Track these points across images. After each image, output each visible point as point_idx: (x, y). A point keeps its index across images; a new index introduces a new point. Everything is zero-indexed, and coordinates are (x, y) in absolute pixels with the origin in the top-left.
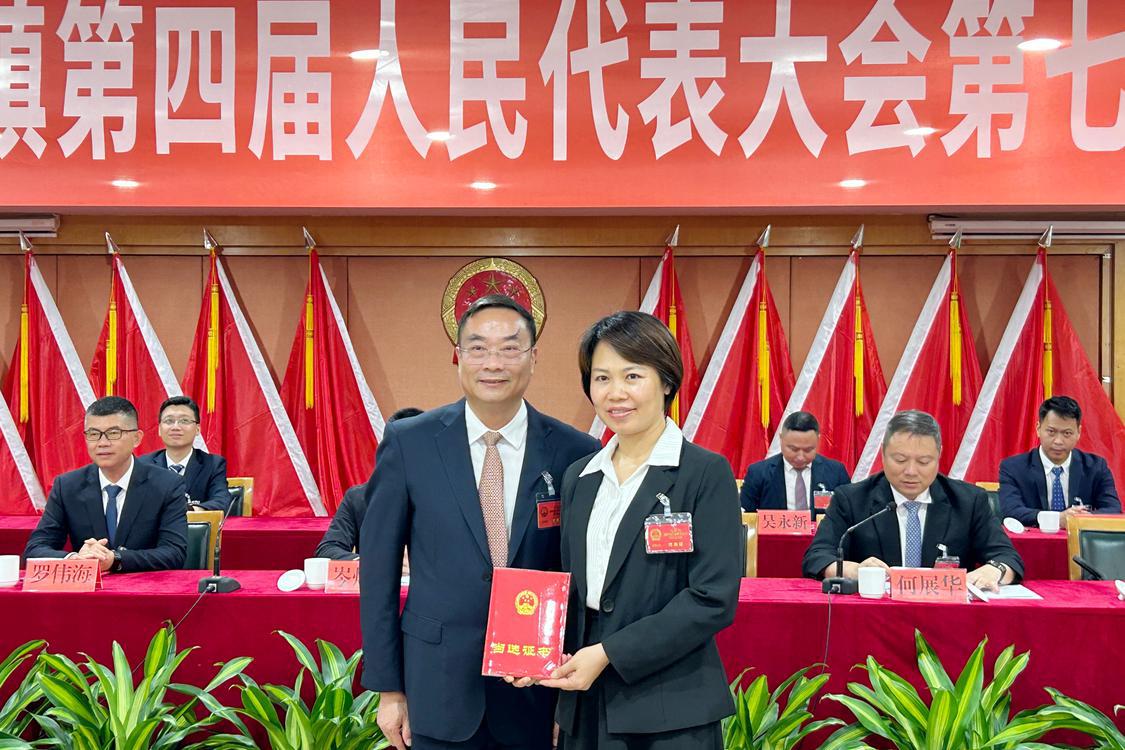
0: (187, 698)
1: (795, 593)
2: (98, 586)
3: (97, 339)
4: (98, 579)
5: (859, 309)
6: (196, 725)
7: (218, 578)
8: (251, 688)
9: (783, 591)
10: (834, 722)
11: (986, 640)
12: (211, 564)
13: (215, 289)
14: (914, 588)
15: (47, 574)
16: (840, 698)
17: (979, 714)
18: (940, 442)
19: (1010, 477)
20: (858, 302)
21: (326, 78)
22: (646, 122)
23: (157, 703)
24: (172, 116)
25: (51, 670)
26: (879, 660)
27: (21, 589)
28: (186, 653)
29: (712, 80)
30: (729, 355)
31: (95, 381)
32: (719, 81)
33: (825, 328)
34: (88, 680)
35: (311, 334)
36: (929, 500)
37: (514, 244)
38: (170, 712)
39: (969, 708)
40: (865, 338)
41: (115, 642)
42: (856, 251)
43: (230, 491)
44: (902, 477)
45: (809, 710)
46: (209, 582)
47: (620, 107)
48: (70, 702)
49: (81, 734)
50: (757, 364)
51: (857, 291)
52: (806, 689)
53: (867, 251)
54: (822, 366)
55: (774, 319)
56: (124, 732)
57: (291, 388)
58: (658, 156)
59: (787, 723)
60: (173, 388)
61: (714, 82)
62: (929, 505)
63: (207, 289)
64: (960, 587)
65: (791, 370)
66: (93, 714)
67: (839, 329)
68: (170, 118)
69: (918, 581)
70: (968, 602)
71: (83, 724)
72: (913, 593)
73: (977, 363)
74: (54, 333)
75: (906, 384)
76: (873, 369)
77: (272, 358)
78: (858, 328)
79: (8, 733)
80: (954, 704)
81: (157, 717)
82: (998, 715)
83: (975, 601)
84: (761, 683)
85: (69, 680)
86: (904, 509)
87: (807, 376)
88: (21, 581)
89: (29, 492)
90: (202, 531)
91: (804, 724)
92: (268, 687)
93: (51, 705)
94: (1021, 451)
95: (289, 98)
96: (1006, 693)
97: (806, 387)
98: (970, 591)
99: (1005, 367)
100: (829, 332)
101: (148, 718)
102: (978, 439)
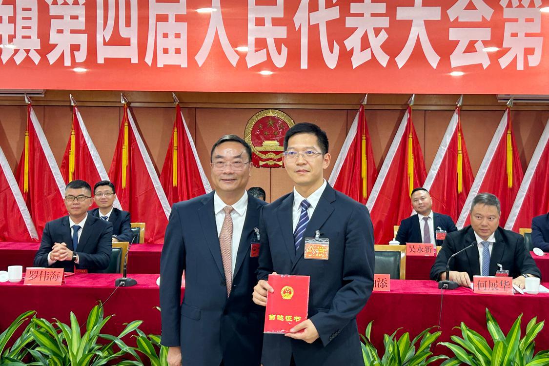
0: (109, 341)
1: (424, 288)
2: (63, 282)
3: (65, 149)
4: (63, 279)
5: (460, 138)
6: (113, 355)
7: (126, 279)
8: (142, 337)
9: (419, 287)
10: (443, 357)
11: (522, 314)
12: (122, 271)
13: (126, 124)
14: (485, 287)
15: (37, 276)
16: (447, 344)
17: (518, 353)
18: (500, 209)
19: (537, 226)
20: (459, 134)
21: (185, 25)
22: (348, 49)
23: (93, 344)
24: (105, 44)
25: (38, 326)
26: (467, 325)
27: (23, 283)
28: (108, 318)
29: (381, 29)
30: (393, 161)
31: (63, 172)
32: (386, 29)
33: (442, 147)
34: (57, 331)
35: (176, 148)
36: (494, 241)
37: (282, 102)
38: (99, 349)
39: (513, 350)
40: (463, 153)
41: (71, 312)
42: (459, 108)
43: (133, 230)
44: (480, 226)
45: (431, 351)
46: (120, 281)
47: (335, 42)
48: (47, 343)
49: (53, 360)
50: (407, 166)
51: (459, 129)
52: (429, 339)
53: (464, 108)
54: (441, 167)
55: (416, 143)
56: (76, 359)
57: (165, 176)
58: (354, 67)
59: (419, 357)
60: (104, 176)
61: (383, 30)
62: (494, 243)
63: (122, 124)
64: (509, 286)
65: (425, 170)
66: (60, 351)
67: (449, 148)
68: (104, 45)
69: (488, 283)
70: (513, 294)
71: (54, 355)
72: (485, 289)
73: (521, 166)
74: (42, 146)
75: (484, 177)
76: (467, 169)
77: (156, 161)
78: (460, 148)
79: (15, 359)
80: (505, 348)
81: (93, 352)
82: (528, 353)
83: (516, 294)
84: (406, 336)
85: (47, 332)
86: (481, 245)
87: (433, 172)
88: (24, 279)
89: (28, 229)
90: (118, 253)
91: (428, 358)
92: (151, 336)
93: (38, 346)
94: (542, 213)
95: (166, 36)
96: (532, 341)
97: (432, 178)
98: (514, 289)
99: (535, 168)
100: (444, 150)
101: (88, 352)
102: (521, 205)
